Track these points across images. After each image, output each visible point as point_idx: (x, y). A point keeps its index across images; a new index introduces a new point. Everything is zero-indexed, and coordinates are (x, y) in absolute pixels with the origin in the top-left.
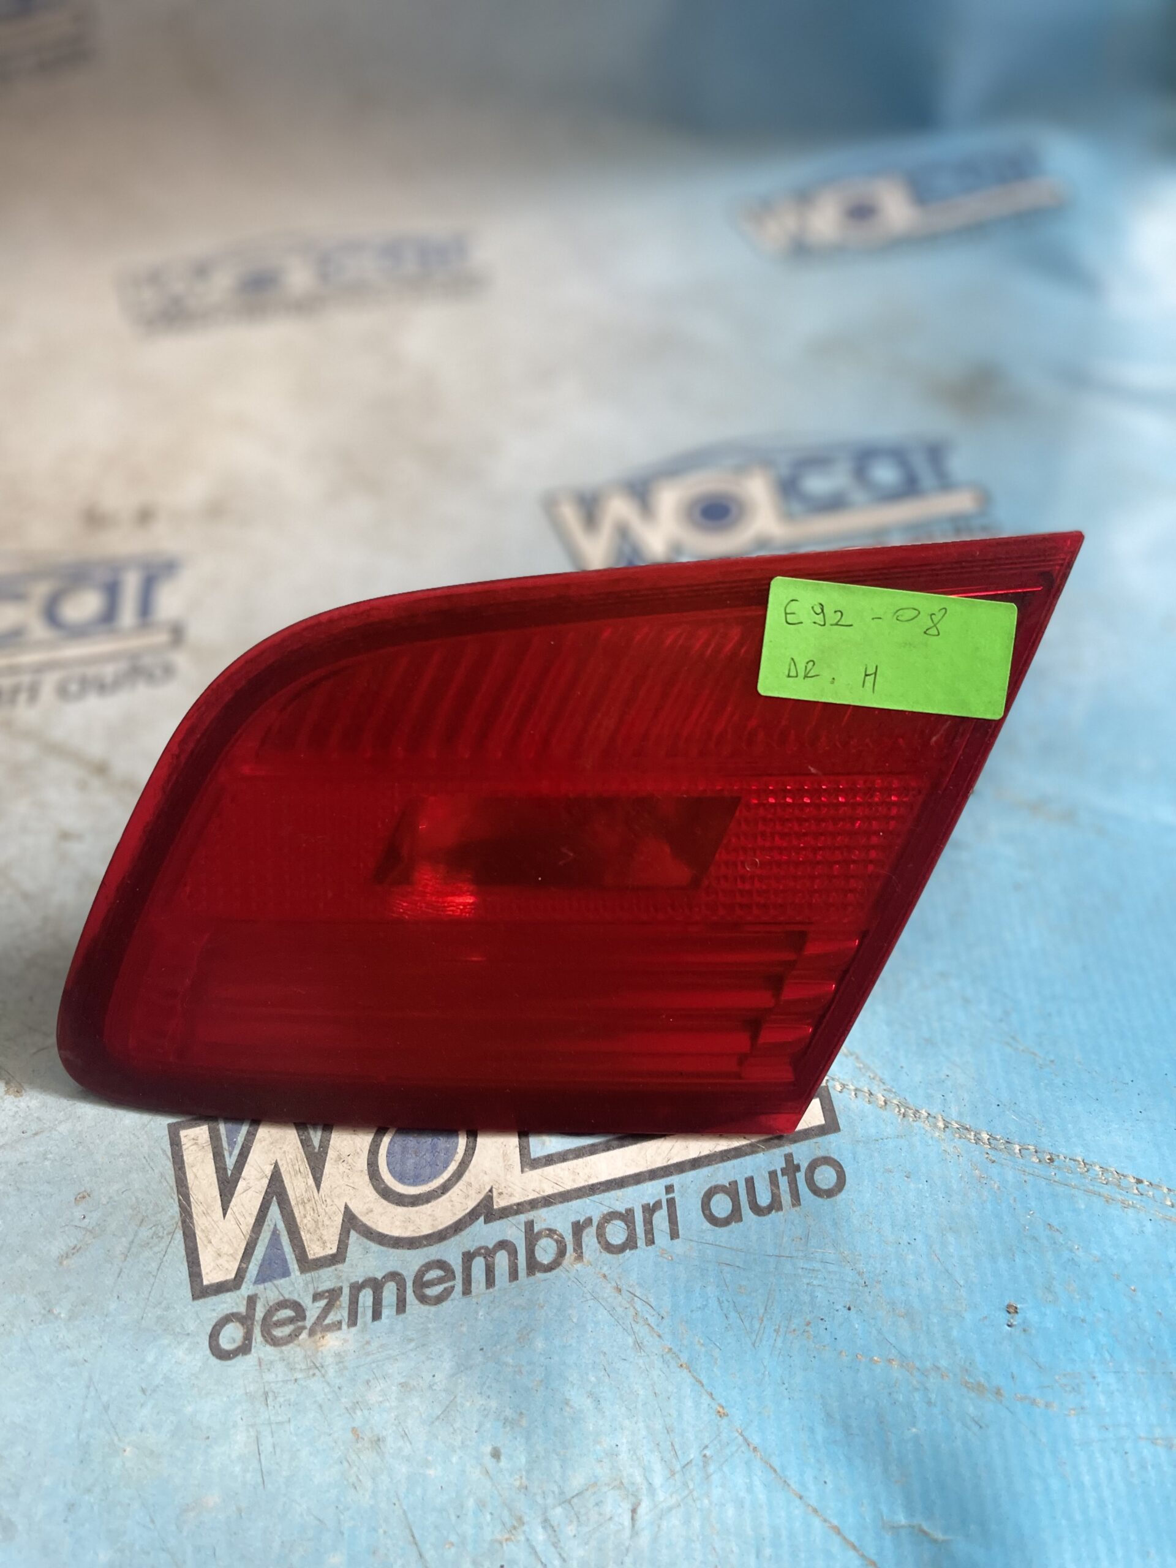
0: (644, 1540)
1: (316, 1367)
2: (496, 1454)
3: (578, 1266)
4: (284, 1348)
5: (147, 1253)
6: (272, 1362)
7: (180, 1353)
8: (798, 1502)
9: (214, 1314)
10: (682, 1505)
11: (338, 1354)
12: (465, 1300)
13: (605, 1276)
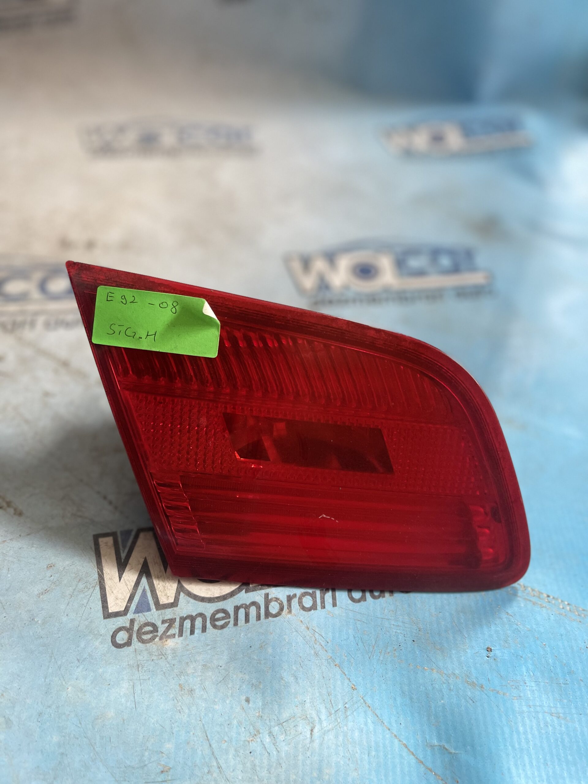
0: (316, 744)
1: (162, 655)
2: (248, 700)
3: (289, 616)
4: (147, 645)
5: (82, 595)
6: (141, 651)
7: (97, 643)
8: (388, 731)
9: (114, 626)
10: (334, 729)
11: (173, 649)
12: (234, 628)
13: (301, 621)
